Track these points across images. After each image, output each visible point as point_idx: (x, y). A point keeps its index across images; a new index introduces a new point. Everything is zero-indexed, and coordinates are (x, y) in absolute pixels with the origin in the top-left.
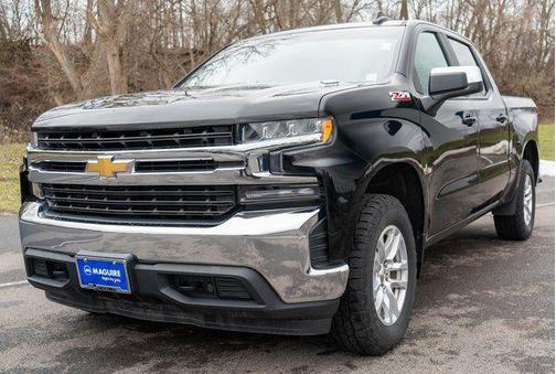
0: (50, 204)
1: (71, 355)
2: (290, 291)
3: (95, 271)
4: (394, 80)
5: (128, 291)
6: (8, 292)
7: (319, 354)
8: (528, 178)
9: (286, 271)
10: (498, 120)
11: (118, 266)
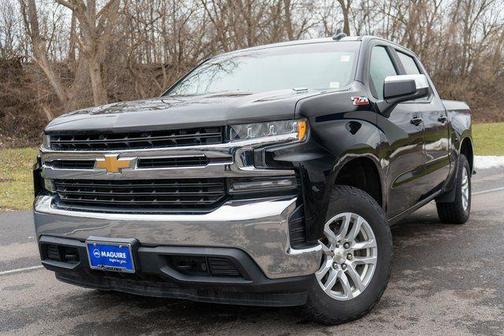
0: (62, 197)
1: (82, 329)
2: (271, 268)
3: (103, 254)
4: (354, 87)
5: (133, 271)
6: (20, 276)
7: (298, 323)
8: (464, 170)
9: (268, 252)
10: (439, 120)
11: (124, 249)
